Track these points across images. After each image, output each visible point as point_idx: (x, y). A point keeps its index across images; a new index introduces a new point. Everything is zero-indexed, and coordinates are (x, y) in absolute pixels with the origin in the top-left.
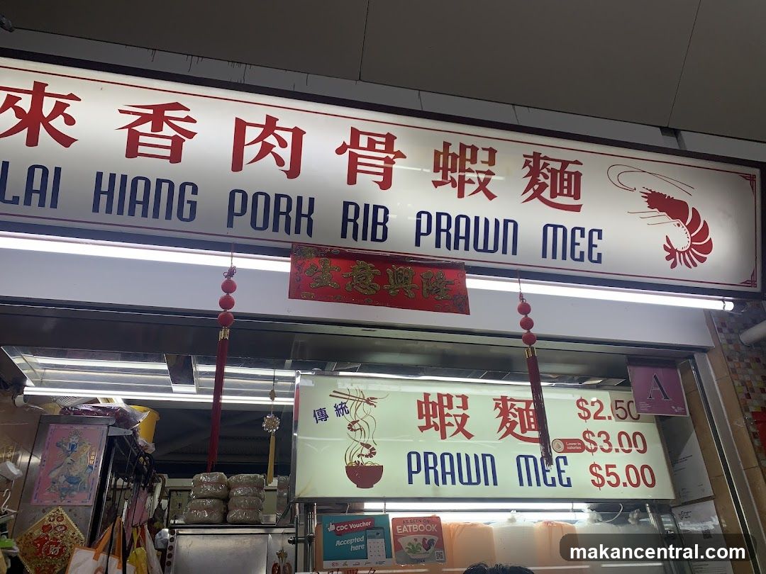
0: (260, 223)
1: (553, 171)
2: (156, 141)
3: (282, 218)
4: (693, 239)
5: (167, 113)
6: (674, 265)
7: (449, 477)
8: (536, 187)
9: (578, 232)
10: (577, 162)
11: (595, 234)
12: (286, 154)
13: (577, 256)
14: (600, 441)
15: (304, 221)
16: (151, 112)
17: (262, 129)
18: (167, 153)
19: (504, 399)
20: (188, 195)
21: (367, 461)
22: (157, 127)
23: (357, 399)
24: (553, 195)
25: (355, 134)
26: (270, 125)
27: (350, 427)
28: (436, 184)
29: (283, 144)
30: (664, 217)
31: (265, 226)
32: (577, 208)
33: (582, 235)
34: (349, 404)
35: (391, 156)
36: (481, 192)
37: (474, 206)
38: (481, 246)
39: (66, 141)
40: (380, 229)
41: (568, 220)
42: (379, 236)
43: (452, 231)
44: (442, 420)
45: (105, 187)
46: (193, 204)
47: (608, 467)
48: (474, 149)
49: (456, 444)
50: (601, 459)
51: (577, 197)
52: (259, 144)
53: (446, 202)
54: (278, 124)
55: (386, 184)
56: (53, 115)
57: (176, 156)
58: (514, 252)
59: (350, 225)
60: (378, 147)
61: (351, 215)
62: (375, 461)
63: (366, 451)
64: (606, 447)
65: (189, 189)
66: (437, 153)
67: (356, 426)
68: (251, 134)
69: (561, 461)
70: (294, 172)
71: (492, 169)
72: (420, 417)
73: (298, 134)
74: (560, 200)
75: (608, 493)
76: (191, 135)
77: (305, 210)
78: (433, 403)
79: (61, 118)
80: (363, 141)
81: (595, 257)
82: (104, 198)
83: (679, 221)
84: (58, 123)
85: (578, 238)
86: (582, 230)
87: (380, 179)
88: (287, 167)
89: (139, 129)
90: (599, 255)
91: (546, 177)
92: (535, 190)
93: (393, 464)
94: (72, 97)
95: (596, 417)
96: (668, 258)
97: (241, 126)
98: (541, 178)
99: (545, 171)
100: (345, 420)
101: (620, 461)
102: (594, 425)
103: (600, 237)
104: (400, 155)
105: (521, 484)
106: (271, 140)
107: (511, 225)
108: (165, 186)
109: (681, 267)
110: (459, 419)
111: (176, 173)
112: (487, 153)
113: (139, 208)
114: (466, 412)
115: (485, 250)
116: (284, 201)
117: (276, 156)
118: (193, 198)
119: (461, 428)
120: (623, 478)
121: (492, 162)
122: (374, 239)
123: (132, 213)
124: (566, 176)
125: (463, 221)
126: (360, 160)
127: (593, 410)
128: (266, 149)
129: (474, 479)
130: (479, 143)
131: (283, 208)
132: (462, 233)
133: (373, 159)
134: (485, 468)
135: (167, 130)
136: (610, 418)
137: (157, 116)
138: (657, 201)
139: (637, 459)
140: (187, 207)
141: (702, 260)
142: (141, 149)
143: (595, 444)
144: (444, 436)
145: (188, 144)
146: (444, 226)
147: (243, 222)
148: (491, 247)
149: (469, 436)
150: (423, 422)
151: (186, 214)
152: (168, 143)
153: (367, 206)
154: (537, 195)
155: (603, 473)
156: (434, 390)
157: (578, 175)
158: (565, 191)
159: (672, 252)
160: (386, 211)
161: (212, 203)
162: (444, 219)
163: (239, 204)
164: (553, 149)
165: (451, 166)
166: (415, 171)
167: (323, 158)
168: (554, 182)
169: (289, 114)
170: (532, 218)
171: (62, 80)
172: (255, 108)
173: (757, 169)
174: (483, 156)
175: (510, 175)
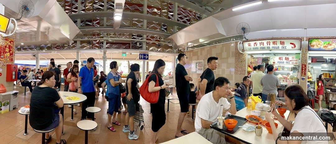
2: (255, 45)
7: (280, 63)
10: (284, 41)
21: (274, 62)
25: (267, 42)
27: (273, 60)
30: (292, 45)
31: (263, 49)
32: (284, 45)
36: (276, 44)
38: (276, 48)
39: (251, 46)
40: (270, 48)
49: (281, 61)
50: (293, 62)
57: (257, 46)
58: (279, 49)
76: (257, 44)
77: (265, 48)
93: (276, 62)
96: (292, 48)
97: (260, 43)
101: (295, 62)
102: (293, 59)
108: (256, 48)
116: (263, 47)
117: (262, 44)
118: (258, 48)
119: (282, 59)
123: (255, 50)
133: (269, 43)
134: (283, 62)
137: (255, 44)
138: (291, 43)
139: (296, 62)
141: (295, 48)
150: (279, 59)
156: (280, 57)
163: (261, 48)
164: (282, 40)
165: (274, 43)
166: (271, 44)
167: (265, 45)
168: (282, 43)
169: (263, 41)
170: (280, 46)
171: (250, 42)
172: (261, 41)
173: (301, 39)
174: (276, 42)
175: (278, 43)
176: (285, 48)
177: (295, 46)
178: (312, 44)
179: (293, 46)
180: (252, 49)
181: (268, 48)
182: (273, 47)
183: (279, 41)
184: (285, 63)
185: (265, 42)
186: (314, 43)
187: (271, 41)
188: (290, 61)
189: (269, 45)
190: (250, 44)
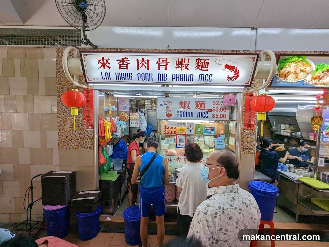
0: (143, 79)
1: (202, 62)
2: (124, 66)
3: (147, 78)
4: (235, 75)
5: (125, 60)
6: (228, 81)
7: (184, 116)
8: (198, 66)
9: (207, 75)
10: (208, 60)
11: (211, 75)
12: (146, 65)
13: (206, 80)
14: (216, 109)
15: (151, 78)
16: (121, 60)
17: (141, 61)
18: (126, 68)
19: (197, 101)
20: (131, 75)
21: (169, 113)
22: (123, 63)
23: (168, 102)
24: (202, 68)
25: (159, 59)
26: (143, 60)
27: (167, 107)
28: (176, 68)
29: (146, 63)
30: (228, 70)
31: (144, 80)
32: (207, 70)
33: (208, 76)
34: (167, 103)
35: (167, 63)
36: (186, 69)
37: (185, 72)
38: (185, 80)
39: (109, 68)
40: (165, 78)
41: (205, 73)
42: (165, 80)
43: (180, 77)
44: (184, 106)
45: (117, 75)
46: (132, 77)
47: (216, 114)
48: (185, 59)
49: (186, 110)
50: (215, 113)
51: (207, 68)
52: (141, 64)
53: (179, 72)
54: (144, 59)
55: (166, 69)
56: (106, 63)
57: (127, 68)
58: (192, 81)
59: (159, 78)
60: (164, 61)
61: (160, 76)
62: (171, 113)
63: (169, 111)
64: (217, 110)
65: (130, 74)
66: (176, 61)
67: (168, 107)
68: (140, 62)
69: (207, 113)
70: (148, 69)
71: (188, 63)
72: (180, 105)
73: (148, 61)
74: (203, 69)
76: (129, 64)
77: (151, 76)
78: (183, 102)
79: (108, 63)
80: (161, 60)
81: (210, 80)
82: (117, 77)
83: (232, 71)
84: (107, 64)
85: (207, 77)
86: (208, 75)
87: (165, 68)
88: (147, 68)
89: (120, 64)
90: (211, 80)
91: (201, 64)
92: (198, 67)
93: (174, 113)
94: (108, 59)
95: (216, 105)
96: (227, 79)
97: (138, 60)
98: (199, 64)
99: (200, 62)
100: (166, 106)
101: (219, 113)
102: (216, 106)
103: (212, 76)
104: (169, 63)
105: (198, 117)
106: (143, 63)
107: (192, 75)
108: (127, 74)
109: (230, 81)
110: (187, 105)
111: (128, 71)
112: (187, 60)
113: (123, 78)
114: (189, 104)
115: (186, 81)
116: (147, 75)
117: (145, 66)
118: (131, 76)
119: (188, 107)
120: (219, 116)
121: (188, 62)
122: (164, 80)
123: (122, 79)
124: (205, 63)
125: (182, 75)
126: (161, 65)
127: (216, 103)
128: (143, 65)
129: (189, 116)
130: (186, 58)
131: (147, 76)
132: (182, 78)
133: (163, 64)
134: (191, 114)
135: (125, 63)
136: (220, 105)
137: (123, 60)
138: (227, 67)
140: (131, 77)
141: (236, 79)
142: (122, 68)
143: (215, 110)
144: (184, 109)
145: (129, 66)
146: (178, 77)
147: (140, 79)
148: (188, 80)
149: (189, 108)
150: (180, 106)
151: (131, 79)
152: (126, 66)
153: (162, 74)
154: (198, 68)
155: (215, 115)
157: (208, 62)
158: (205, 67)
159: (229, 78)
160: (166, 75)
161: (135, 76)
162: (178, 75)
163: (139, 76)
164: (203, 57)
165: (179, 64)
166: (172, 66)
167: (153, 65)
168: (202, 65)
169: (146, 57)
170: (197, 73)
171: (106, 56)
172: (140, 57)
173: (256, 56)
174: (186, 61)
175: (192, 64)
176: (208, 78)
177: (237, 75)
178: (283, 70)
179: (231, 74)
180: (113, 76)
181: (163, 77)
182: (175, 76)
183: (193, 59)
184: (195, 114)
185: (153, 59)
186: (291, 67)
187: (172, 59)
189: (162, 69)
190: (105, 62)
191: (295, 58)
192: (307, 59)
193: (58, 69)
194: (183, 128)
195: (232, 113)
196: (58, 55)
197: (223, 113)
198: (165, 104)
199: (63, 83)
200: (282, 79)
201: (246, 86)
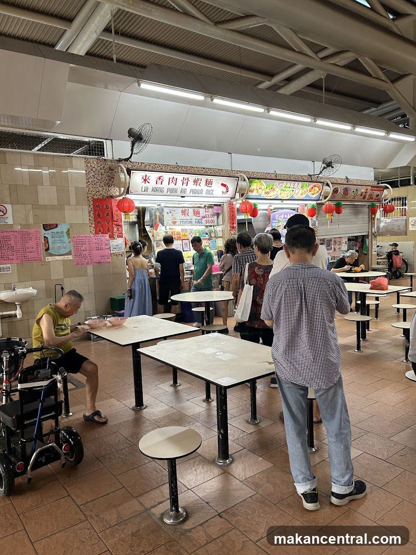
0: (171, 192)
2: (159, 182)
3: (174, 191)
8: (206, 184)
10: (212, 179)
11: (213, 190)
12: (175, 182)
13: (210, 194)
14: (207, 216)
15: (176, 192)
19: (194, 209)
22: (159, 180)
24: (208, 185)
26: (173, 178)
27: (172, 215)
28: (193, 185)
30: (223, 187)
32: (211, 187)
36: (199, 185)
37: (198, 188)
39: (149, 183)
41: (210, 189)
45: (153, 189)
50: (207, 219)
51: (211, 185)
53: (195, 187)
55: (187, 185)
57: (161, 184)
58: (202, 194)
60: (187, 180)
61: (182, 190)
63: (174, 219)
65: (163, 188)
66: (194, 180)
68: (171, 179)
70: (175, 185)
71: (201, 182)
72: (182, 213)
73: (177, 179)
75: (208, 224)
76: (163, 180)
77: (176, 190)
78: (184, 211)
80: (185, 179)
81: (212, 194)
83: (225, 187)
84: (148, 180)
85: (211, 191)
89: (157, 180)
93: (178, 222)
94: (149, 176)
99: (208, 181)
101: (210, 219)
102: (207, 213)
104: (189, 181)
105: (196, 223)
106: (173, 180)
107: (202, 190)
108: (160, 188)
109: (224, 194)
111: (161, 186)
114: (188, 212)
116: (174, 189)
119: (187, 215)
120: (210, 222)
122: (184, 193)
123: (156, 192)
124: (211, 182)
125: (196, 190)
127: (207, 211)
128: (172, 182)
130: (200, 178)
132: (196, 192)
133: (185, 182)
134: (191, 221)
135: (161, 180)
137: (160, 178)
138: (223, 185)
140: (162, 191)
141: (227, 193)
144: (185, 216)
145: (163, 182)
147: (169, 192)
148: (199, 193)
152: (161, 182)
153: (184, 189)
159: (223, 192)
160: (186, 189)
161: (165, 190)
163: (169, 190)
164: (210, 178)
165: (195, 182)
166: (191, 183)
167: (179, 183)
168: (209, 183)
169: (176, 176)
170: (205, 189)
171: (148, 174)
172: (171, 175)
173: (238, 178)
174: (200, 180)
175: (203, 182)
177: (227, 190)
178: (251, 187)
179: (224, 189)
180: (150, 190)
181: (184, 191)
182: (193, 191)
183: (204, 178)
184: (194, 221)
185: (180, 178)
186: (254, 186)
187: (192, 178)
188: (204, 217)
189: (185, 185)
190: (147, 178)
191: (256, 180)
192: (262, 181)
193: (88, 179)
194: (186, 234)
195: (218, 218)
196: (87, 166)
197: (212, 219)
198: (170, 212)
199: (93, 193)
200: (250, 194)
201: (231, 198)
